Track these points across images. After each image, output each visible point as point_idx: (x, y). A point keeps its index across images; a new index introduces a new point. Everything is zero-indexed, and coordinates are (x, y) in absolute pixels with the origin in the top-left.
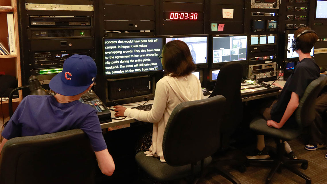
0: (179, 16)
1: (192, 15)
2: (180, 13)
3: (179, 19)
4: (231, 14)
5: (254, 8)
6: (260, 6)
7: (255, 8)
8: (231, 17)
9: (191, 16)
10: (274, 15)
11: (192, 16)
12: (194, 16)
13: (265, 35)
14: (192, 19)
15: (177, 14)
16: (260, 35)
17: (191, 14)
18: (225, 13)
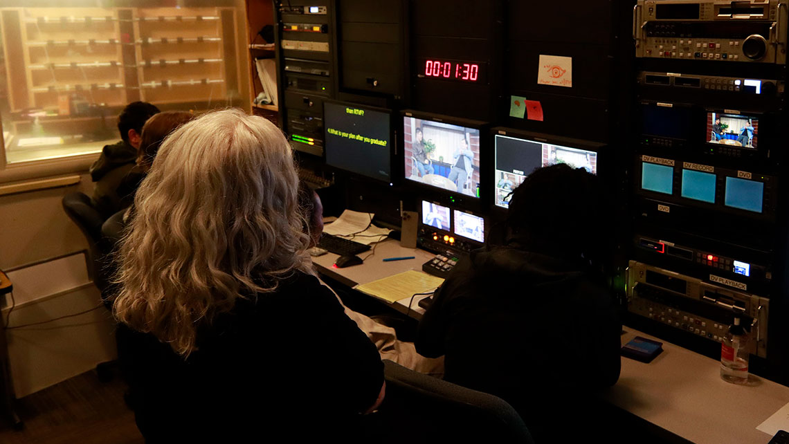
0: (442, 69)
1: (466, 68)
2: (442, 63)
3: (441, 75)
4: (564, 71)
5: (646, 54)
6: (675, 51)
7: (653, 56)
8: (565, 81)
9: (464, 72)
10: (758, 91)
11: (467, 72)
12: (471, 72)
13: (712, 169)
14: (467, 78)
15: (437, 65)
16: (685, 164)
17: (465, 65)
18: (548, 69)
